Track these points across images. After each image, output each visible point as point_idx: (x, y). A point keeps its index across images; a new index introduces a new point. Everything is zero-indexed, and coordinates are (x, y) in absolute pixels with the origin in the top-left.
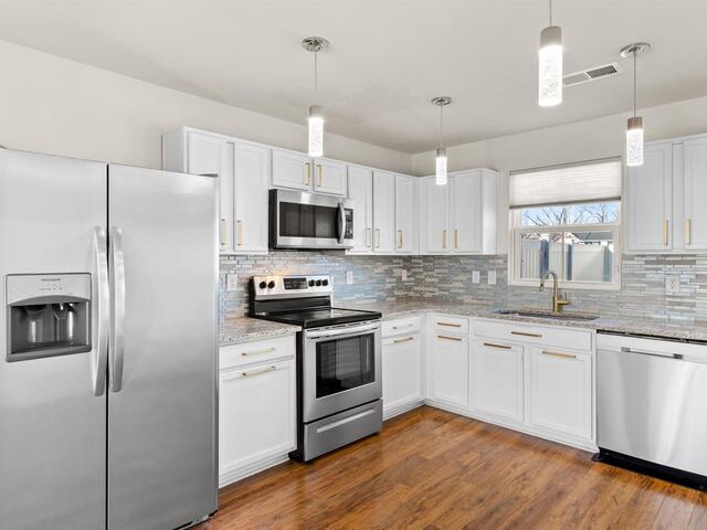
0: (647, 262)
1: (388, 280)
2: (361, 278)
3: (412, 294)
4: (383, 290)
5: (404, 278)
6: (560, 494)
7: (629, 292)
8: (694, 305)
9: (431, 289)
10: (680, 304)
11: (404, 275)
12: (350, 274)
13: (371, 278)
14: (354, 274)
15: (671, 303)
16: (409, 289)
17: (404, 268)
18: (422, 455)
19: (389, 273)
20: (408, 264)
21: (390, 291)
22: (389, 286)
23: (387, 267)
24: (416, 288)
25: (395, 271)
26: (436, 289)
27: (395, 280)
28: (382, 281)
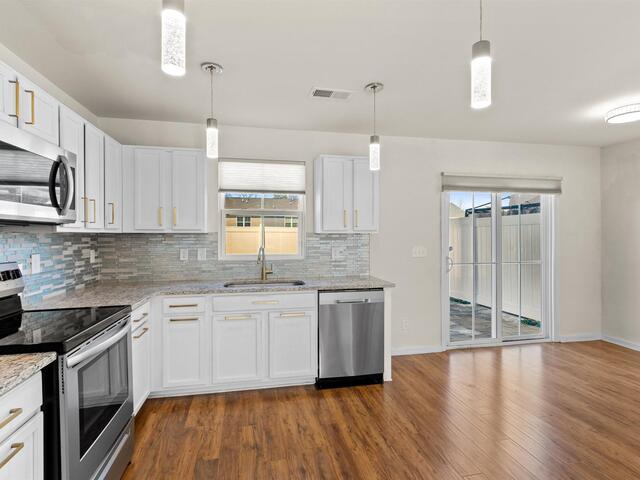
0: (322, 239)
1: (77, 264)
2: (48, 263)
3: (98, 277)
4: (73, 277)
5: (92, 261)
6: (335, 428)
7: (311, 260)
8: (345, 266)
9: (127, 270)
10: (338, 266)
11: (92, 254)
12: (36, 258)
13: (59, 262)
14: (42, 259)
15: (334, 266)
16: (96, 272)
17: (91, 248)
18: (206, 458)
19: (78, 254)
20: (95, 243)
21: (80, 276)
22: (78, 271)
23: (75, 247)
24: (104, 271)
25: (83, 251)
26: (135, 270)
27: (83, 263)
28: (70, 265)
